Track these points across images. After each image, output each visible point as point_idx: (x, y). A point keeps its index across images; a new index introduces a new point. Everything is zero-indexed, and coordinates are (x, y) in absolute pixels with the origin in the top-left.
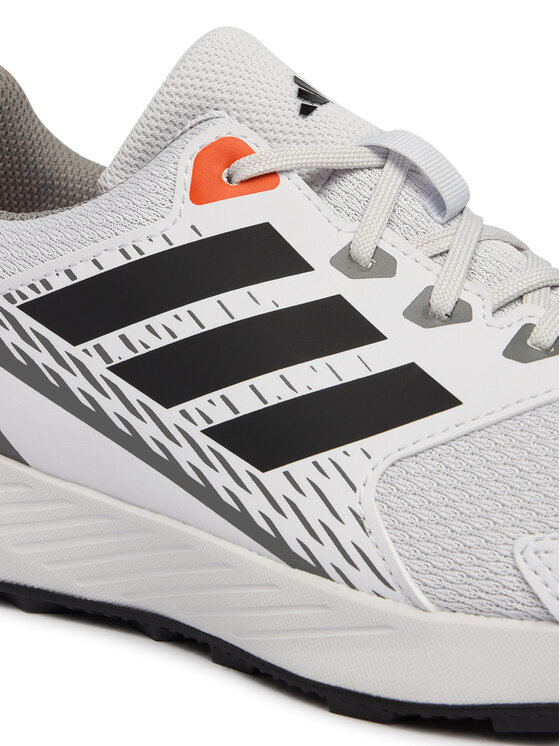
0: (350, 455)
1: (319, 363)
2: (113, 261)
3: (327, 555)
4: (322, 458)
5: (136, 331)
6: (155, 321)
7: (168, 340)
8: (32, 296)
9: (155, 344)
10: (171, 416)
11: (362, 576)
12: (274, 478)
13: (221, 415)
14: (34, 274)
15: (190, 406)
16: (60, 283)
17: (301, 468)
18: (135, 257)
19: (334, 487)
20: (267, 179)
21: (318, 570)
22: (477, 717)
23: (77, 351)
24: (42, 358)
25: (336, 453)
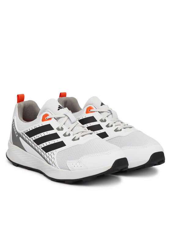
1: (53, 140)
2: (34, 128)
3: (51, 162)
4: (52, 151)
5: (35, 136)
6: (37, 135)
7: (38, 137)
8: (26, 132)
9: (37, 138)
10: (38, 146)
11: (53, 165)
12: (47, 154)
13: (43, 146)
14: (26, 130)
15: (40, 145)
16: (29, 130)
17: (50, 153)
18: (36, 128)
19: (52, 155)
20: (50, 119)
21: (50, 164)
22: (63, 181)
23: (30, 138)
24: (27, 139)
25: (53, 151)
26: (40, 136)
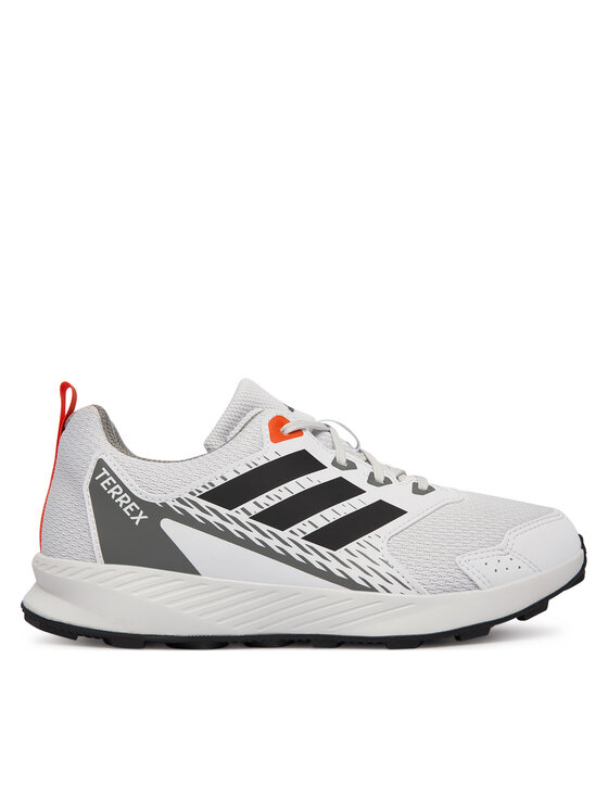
0: (372, 537)
1: (345, 504)
2: (244, 470)
3: (375, 581)
4: (360, 540)
5: (261, 499)
6: (270, 493)
7: (278, 501)
8: (205, 491)
9: (272, 503)
10: (285, 534)
12: (341, 553)
13: (310, 530)
14: (205, 481)
15: (294, 528)
16: (219, 483)
17: (353, 546)
18: (255, 467)
19: (369, 551)
20: (298, 433)
21: (373, 589)
23: (232, 513)
24: (213, 519)
25: (365, 537)
26: (285, 495)
